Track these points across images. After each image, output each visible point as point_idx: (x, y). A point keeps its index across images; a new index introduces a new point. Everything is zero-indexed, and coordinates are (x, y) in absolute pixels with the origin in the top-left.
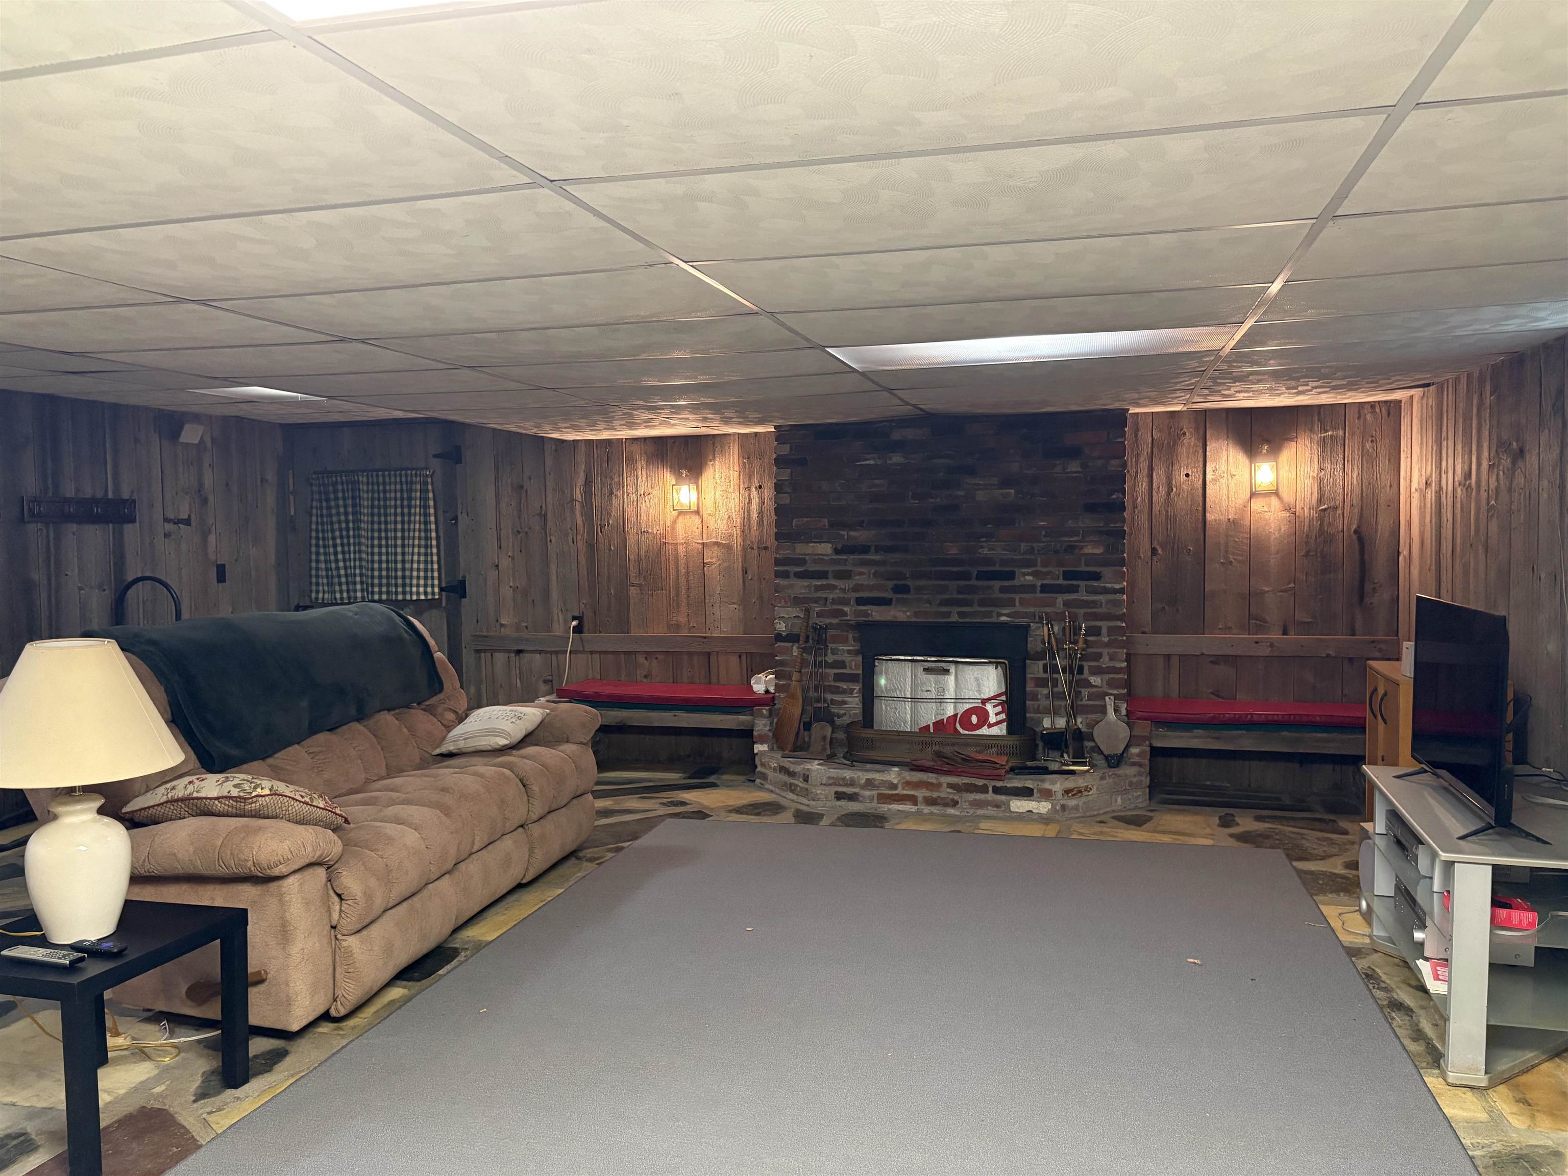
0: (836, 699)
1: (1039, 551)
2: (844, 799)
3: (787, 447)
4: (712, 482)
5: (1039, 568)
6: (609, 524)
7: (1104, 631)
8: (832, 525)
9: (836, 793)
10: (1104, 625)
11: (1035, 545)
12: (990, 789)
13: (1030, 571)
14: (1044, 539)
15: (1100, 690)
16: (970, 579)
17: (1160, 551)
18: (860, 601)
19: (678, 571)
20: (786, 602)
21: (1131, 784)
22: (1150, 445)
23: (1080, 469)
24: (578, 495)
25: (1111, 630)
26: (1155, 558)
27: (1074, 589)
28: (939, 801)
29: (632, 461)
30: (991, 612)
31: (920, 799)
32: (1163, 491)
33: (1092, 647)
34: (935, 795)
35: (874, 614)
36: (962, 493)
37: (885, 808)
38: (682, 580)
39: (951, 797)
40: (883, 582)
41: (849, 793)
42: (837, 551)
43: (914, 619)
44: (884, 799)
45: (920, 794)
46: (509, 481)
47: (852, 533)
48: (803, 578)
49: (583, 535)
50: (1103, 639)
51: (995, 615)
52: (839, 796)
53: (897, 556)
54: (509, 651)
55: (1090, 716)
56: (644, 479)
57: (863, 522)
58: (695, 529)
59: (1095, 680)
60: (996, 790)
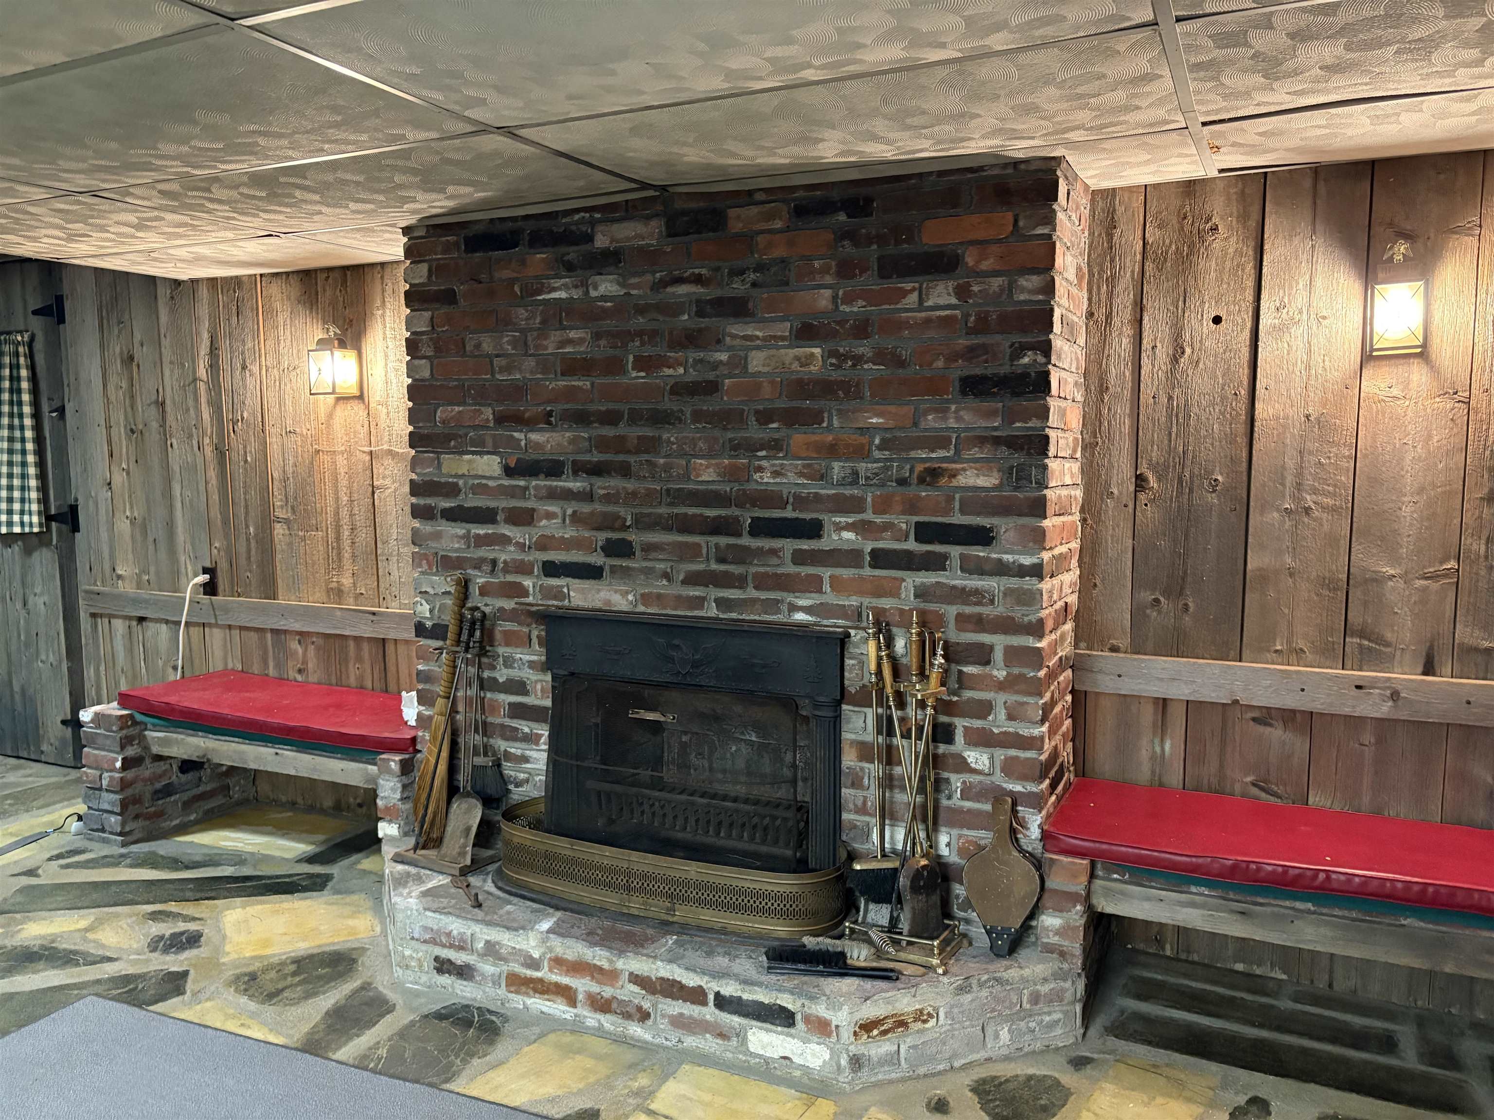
0: (513, 750)
1: (867, 478)
2: (449, 973)
3: (424, 268)
4: (380, 344)
5: (869, 516)
6: (242, 419)
7: (998, 655)
8: (501, 420)
9: (437, 959)
10: (999, 642)
11: (862, 467)
12: (711, 997)
13: (850, 520)
14: (877, 454)
15: (987, 780)
16: (739, 535)
17: (1153, 482)
18: (551, 569)
19: (337, 499)
20: (430, 568)
21: (1035, 999)
22: (1139, 257)
23: (954, 301)
24: (202, 373)
25: (1013, 655)
26: (1142, 496)
27: (937, 563)
28: (614, 1005)
29: (270, 313)
30: (777, 601)
31: (580, 997)
32: (1163, 353)
33: (972, 689)
34: (608, 992)
35: (572, 594)
36: (724, 357)
37: (519, 1001)
38: (344, 513)
39: (636, 1001)
40: (587, 534)
41: (459, 962)
42: (509, 472)
43: (641, 608)
44: (517, 983)
45: (582, 985)
46: (118, 350)
47: (534, 436)
48: (454, 520)
49: (211, 437)
50: (995, 673)
51: (785, 608)
52: (443, 966)
53: (615, 483)
54: (130, 618)
55: (965, 832)
56: (288, 343)
57: (550, 414)
58: (359, 427)
59: (978, 758)
60: (722, 1003)
